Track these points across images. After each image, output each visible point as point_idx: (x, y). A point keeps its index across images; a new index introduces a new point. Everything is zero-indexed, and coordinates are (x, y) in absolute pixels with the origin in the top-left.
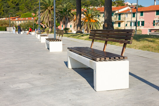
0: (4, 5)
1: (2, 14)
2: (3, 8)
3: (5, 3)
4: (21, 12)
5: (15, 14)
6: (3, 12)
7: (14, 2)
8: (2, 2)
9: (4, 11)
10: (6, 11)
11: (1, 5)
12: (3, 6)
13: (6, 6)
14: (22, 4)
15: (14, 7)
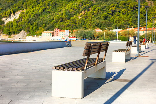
0: (133, 15)
1: (130, 24)
2: (132, 18)
3: (134, 13)
4: (149, 22)
5: (144, 24)
6: (131, 23)
7: (143, 12)
8: (131, 13)
9: (133, 22)
10: (134, 22)
11: (130, 16)
12: (132, 17)
13: (135, 17)
14: (151, 13)
15: (142, 17)
